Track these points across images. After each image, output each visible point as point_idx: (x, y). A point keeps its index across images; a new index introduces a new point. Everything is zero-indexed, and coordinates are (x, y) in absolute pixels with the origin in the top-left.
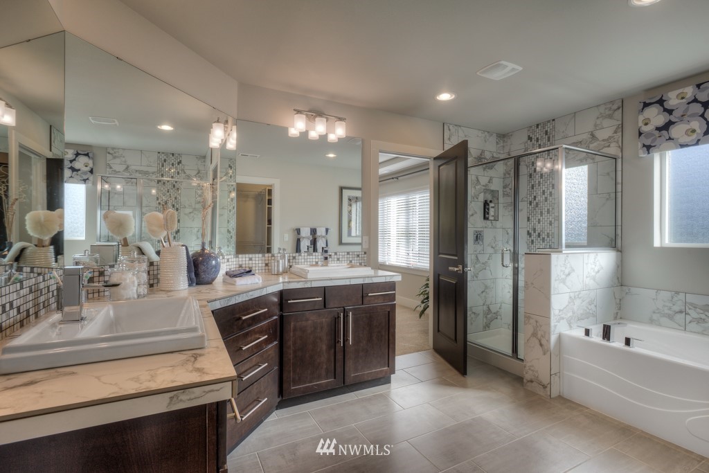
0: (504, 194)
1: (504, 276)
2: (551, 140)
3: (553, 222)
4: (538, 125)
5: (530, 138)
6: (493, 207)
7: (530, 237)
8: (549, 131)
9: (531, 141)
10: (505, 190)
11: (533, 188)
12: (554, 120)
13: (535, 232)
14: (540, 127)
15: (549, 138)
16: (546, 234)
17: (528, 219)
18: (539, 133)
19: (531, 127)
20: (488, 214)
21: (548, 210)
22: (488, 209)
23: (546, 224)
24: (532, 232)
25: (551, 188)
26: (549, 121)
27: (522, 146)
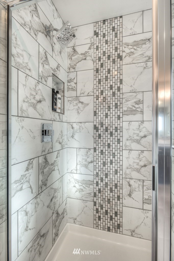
0: (68, 88)
1: (69, 171)
2: (118, 36)
3: (121, 116)
4: (104, 21)
5: (96, 34)
6: (60, 99)
7: (97, 131)
8: (116, 27)
9: (97, 36)
10: (69, 84)
11: (99, 82)
12: (121, 17)
13: (102, 126)
14: (106, 23)
15: (116, 34)
16: (114, 128)
17: (95, 114)
18: (106, 29)
19: (97, 22)
20: (56, 105)
21: (116, 104)
22: (56, 99)
23: (114, 119)
24: (100, 126)
25: (119, 83)
26: (116, 18)
27: (89, 41)
